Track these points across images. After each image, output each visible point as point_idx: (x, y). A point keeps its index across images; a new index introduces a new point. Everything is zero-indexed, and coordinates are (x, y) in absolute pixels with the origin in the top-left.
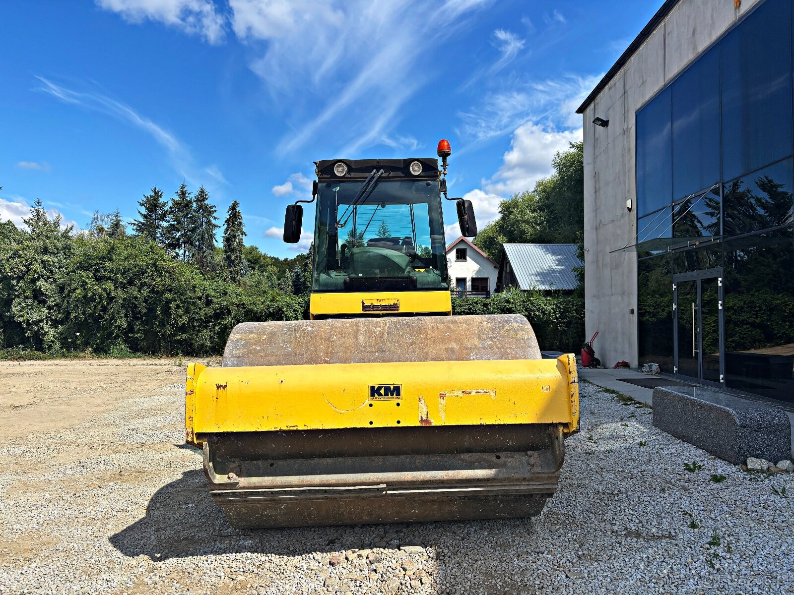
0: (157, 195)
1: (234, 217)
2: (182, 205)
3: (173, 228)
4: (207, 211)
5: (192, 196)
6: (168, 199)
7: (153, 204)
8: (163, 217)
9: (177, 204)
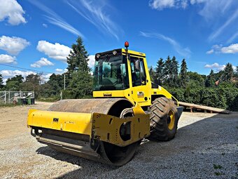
0: (162, 60)
1: (184, 64)
2: (168, 62)
3: (166, 69)
4: (176, 63)
5: (171, 59)
6: (164, 61)
7: (160, 63)
8: (163, 66)
9: (167, 62)
